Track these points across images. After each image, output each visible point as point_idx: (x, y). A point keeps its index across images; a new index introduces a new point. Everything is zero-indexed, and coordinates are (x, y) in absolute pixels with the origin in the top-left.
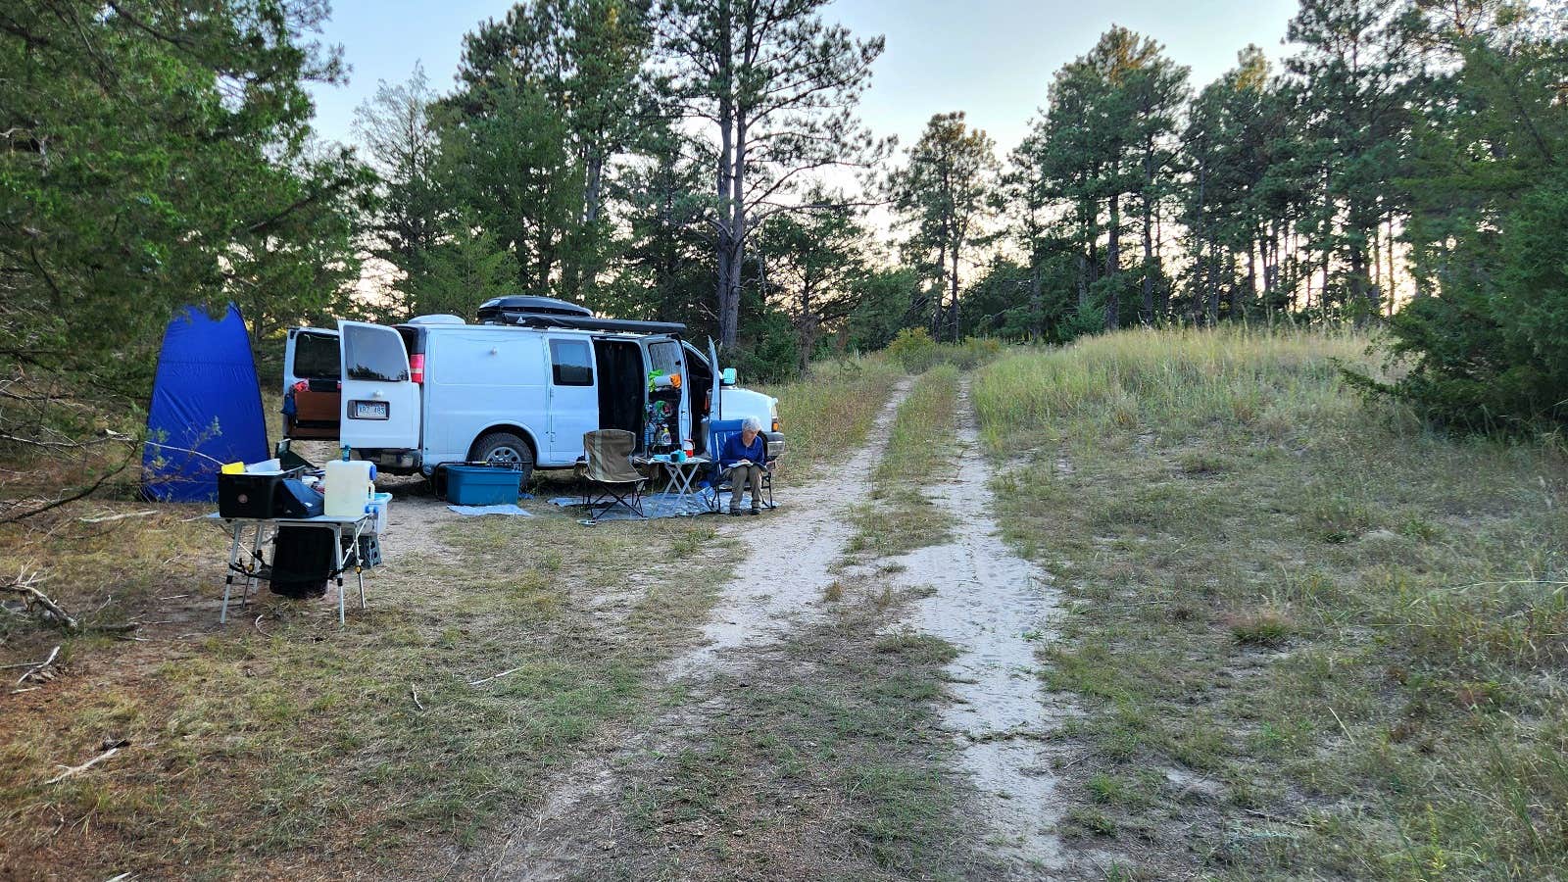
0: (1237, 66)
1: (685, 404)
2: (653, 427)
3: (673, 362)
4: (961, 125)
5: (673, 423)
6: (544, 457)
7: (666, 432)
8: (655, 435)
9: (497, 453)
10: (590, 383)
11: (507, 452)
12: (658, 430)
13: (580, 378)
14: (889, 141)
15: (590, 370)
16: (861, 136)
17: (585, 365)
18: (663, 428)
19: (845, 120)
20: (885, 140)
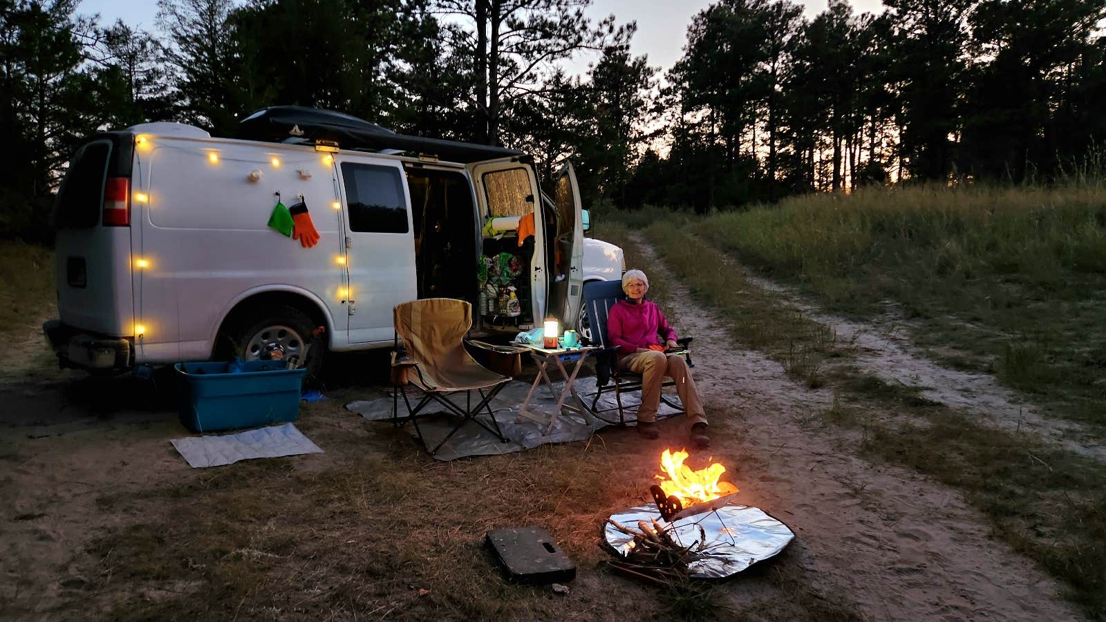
0: (827, 10)
1: (538, 258)
2: (492, 290)
3: (520, 197)
4: (627, 55)
5: (523, 284)
6: (341, 338)
7: (513, 298)
8: (496, 301)
9: (266, 336)
10: (405, 230)
11: (282, 334)
12: (500, 294)
13: (389, 221)
14: (629, 27)
15: (404, 212)
16: (605, 22)
17: (393, 205)
18: (509, 293)
19: (578, 20)
20: (625, 27)
